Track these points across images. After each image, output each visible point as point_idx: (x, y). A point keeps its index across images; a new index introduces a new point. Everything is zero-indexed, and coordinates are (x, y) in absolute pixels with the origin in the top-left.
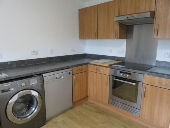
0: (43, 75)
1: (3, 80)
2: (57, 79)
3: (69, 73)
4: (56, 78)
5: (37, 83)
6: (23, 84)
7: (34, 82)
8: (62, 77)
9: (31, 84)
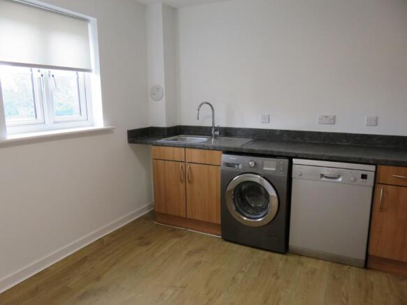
0: (293, 160)
1: (232, 150)
2: (324, 179)
3: (364, 177)
4: (322, 176)
5: (274, 169)
6: (252, 164)
7: (270, 166)
8: (340, 180)
9: (264, 169)
